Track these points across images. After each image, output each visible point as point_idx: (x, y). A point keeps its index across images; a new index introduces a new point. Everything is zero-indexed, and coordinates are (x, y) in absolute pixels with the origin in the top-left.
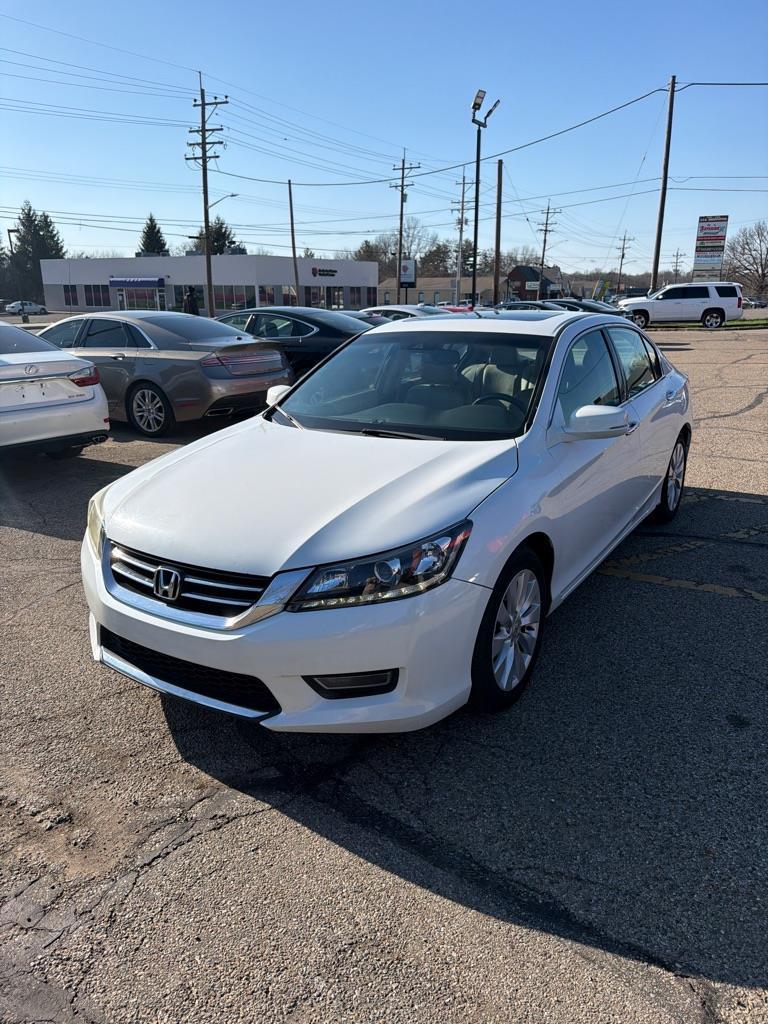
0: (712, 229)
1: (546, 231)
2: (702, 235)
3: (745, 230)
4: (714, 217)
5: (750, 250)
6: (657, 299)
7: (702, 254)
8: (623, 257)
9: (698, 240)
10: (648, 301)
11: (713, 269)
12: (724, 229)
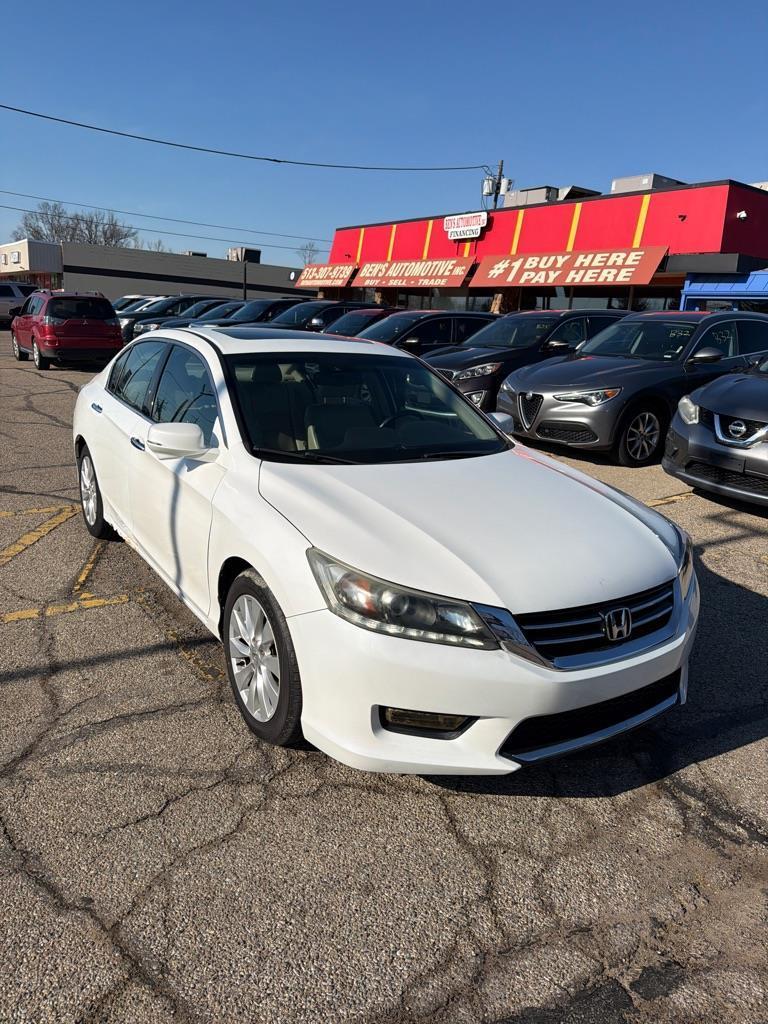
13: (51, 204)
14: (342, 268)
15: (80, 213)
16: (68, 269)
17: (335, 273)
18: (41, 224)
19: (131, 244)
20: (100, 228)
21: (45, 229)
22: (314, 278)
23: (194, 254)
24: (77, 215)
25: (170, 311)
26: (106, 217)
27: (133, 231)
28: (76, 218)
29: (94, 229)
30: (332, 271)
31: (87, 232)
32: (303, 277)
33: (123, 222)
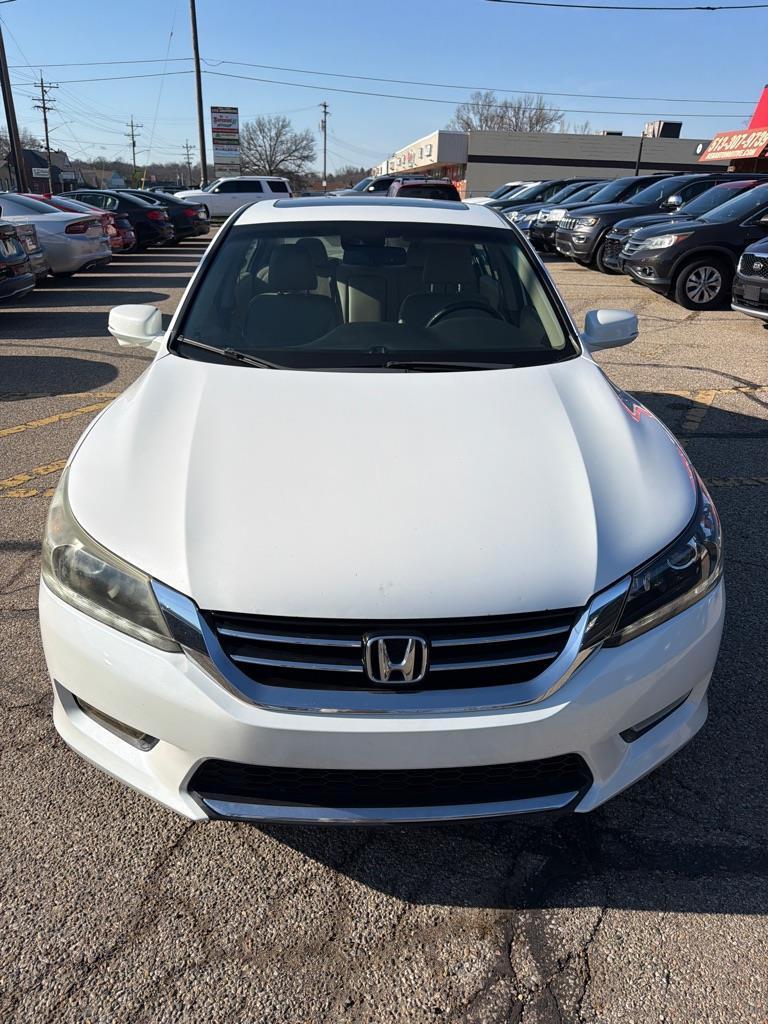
0: (225, 121)
1: (44, 108)
2: (216, 126)
3: (248, 124)
4: (224, 108)
5: (255, 146)
6: (214, 192)
7: (220, 147)
8: (134, 145)
9: (213, 132)
10: (205, 194)
11: (233, 164)
12: (236, 121)
13: (483, 92)
14: (759, 134)
15: (509, 100)
16: (473, 159)
17: (749, 141)
18: (472, 116)
19: (556, 128)
20: (527, 114)
21: (475, 121)
22: (723, 150)
23: (608, 134)
24: (506, 103)
25: (540, 197)
26: (535, 101)
27: (560, 113)
28: (506, 106)
29: (521, 116)
30: (746, 139)
31: (514, 120)
32: (710, 149)
33: (551, 104)
